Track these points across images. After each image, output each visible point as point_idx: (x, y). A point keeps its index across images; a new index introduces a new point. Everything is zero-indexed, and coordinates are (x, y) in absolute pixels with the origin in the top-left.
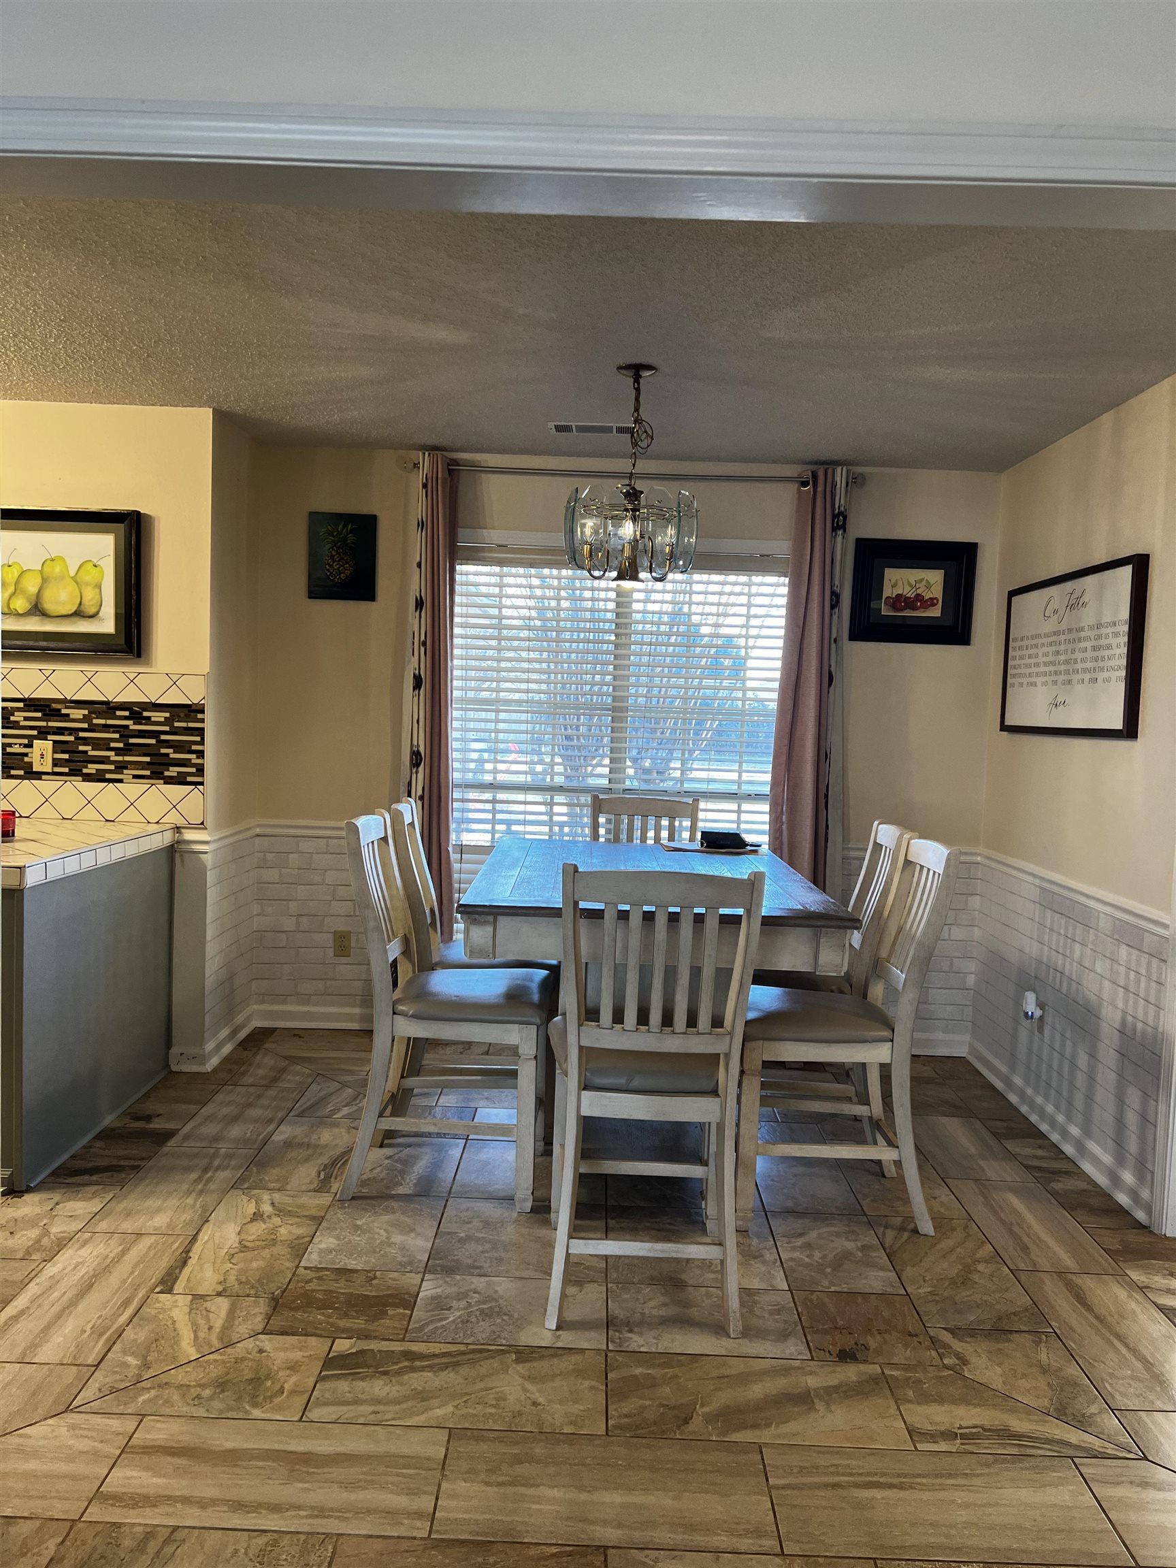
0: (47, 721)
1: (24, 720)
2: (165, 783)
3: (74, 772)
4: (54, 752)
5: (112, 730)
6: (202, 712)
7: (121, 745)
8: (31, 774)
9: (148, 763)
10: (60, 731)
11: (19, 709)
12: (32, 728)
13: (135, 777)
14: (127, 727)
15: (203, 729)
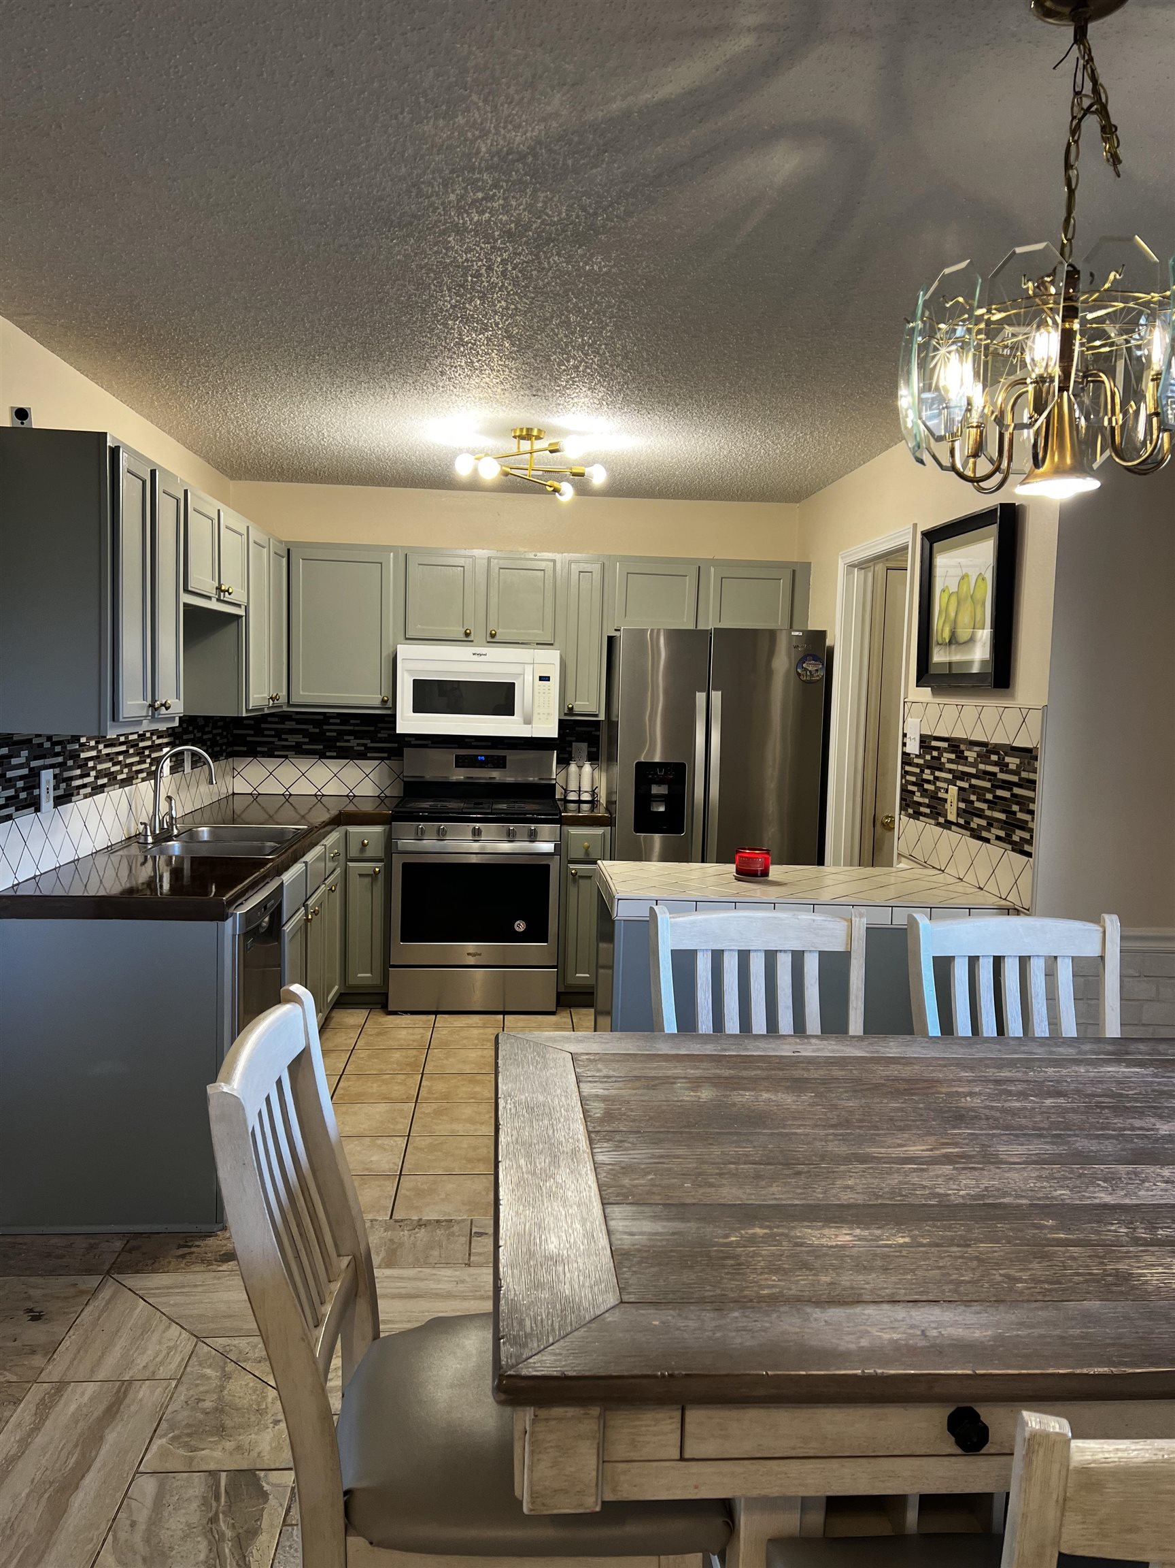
0: (958, 764)
1: (948, 762)
2: (1013, 850)
3: (966, 826)
4: (958, 801)
5: (988, 777)
6: (1036, 759)
7: (989, 796)
8: (948, 825)
9: (1005, 822)
10: (964, 776)
11: (945, 750)
12: (950, 771)
13: (998, 838)
14: (994, 774)
15: (1034, 782)
